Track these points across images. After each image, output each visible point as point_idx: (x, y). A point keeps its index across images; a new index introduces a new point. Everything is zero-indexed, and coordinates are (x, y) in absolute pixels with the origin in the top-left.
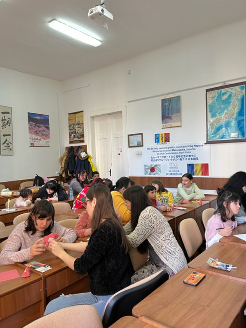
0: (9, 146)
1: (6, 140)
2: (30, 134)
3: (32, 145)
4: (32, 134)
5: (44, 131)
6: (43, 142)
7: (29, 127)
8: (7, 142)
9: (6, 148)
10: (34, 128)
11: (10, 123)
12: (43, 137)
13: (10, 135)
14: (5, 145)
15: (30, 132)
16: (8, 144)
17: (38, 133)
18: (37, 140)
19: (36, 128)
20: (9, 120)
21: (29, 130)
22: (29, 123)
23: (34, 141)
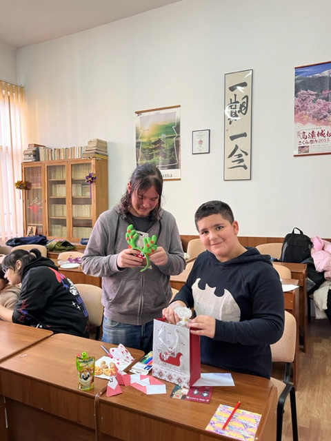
0: (242, 161)
1: (237, 147)
2: (299, 124)
3: (303, 152)
4: (304, 123)
7: (297, 106)
8: (238, 152)
9: (236, 164)
10: (311, 104)
11: (246, 108)
13: (245, 135)
14: (234, 158)
15: (299, 118)
16: (240, 156)
17: (325, 117)
18: (321, 137)
19: (319, 103)
20: (245, 100)
21: (296, 113)
22: (296, 96)
23: (308, 140)
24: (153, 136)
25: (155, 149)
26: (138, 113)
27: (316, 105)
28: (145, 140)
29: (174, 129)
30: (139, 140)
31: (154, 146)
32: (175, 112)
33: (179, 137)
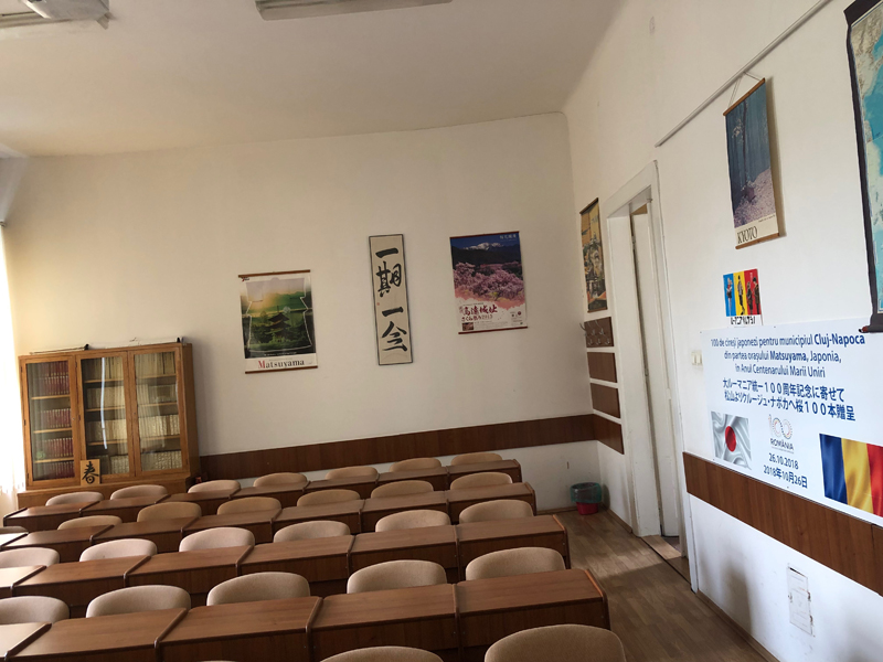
0: (400, 341)
1: (392, 325)
2: (460, 299)
3: (467, 329)
4: (466, 298)
5: (505, 282)
6: (503, 316)
7: (456, 280)
8: (394, 330)
9: (393, 345)
10: (470, 278)
11: (399, 278)
12: (503, 300)
13: (401, 310)
14: (390, 337)
15: (460, 292)
16: (397, 334)
17: (486, 291)
18: (484, 314)
19: (479, 278)
20: (397, 269)
21: (456, 286)
22: (454, 268)
23: (472, 316)
24: (270, 309)
25: (274, 327)
26: (244, 277)
27: (475, 279)
28: (258, 315)
29: (303, 301)
30: (248, 315)
31: (272, 323)
32: (303, 279)
33: (311, 311)
